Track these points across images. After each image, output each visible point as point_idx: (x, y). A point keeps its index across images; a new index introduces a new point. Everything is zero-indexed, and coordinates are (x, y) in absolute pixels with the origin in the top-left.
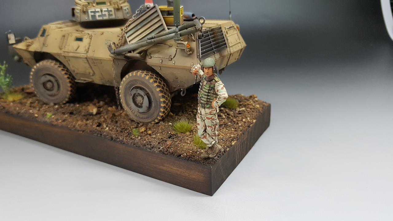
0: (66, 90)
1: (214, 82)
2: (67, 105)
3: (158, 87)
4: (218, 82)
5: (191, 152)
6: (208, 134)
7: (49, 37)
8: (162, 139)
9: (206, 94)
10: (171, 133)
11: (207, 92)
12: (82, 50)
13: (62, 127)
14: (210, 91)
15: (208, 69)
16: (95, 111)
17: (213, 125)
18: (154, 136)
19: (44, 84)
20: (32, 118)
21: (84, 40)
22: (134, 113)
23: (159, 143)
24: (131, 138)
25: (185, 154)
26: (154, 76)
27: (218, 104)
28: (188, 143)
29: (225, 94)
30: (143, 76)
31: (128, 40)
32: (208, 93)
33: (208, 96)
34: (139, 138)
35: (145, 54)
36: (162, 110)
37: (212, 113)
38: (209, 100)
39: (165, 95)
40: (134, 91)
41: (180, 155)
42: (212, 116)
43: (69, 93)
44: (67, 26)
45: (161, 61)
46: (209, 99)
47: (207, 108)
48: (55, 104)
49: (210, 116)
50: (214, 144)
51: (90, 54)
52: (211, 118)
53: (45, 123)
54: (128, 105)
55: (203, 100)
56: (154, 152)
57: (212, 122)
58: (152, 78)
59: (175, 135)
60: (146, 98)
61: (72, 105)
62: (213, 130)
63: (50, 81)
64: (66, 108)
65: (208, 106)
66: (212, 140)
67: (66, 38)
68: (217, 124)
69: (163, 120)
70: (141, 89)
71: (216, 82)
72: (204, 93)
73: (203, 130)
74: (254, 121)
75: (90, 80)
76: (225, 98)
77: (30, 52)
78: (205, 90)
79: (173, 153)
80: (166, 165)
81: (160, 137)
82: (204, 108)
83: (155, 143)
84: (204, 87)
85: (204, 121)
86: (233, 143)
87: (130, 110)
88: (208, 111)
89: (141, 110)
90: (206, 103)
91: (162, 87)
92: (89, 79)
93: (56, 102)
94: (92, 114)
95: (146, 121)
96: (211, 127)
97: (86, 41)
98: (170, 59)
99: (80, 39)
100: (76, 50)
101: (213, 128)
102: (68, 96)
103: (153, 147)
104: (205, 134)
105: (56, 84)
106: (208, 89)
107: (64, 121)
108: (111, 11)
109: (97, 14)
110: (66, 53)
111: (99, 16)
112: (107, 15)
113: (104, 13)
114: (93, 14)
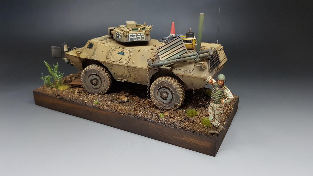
1: (224, 89)
2: (106, 95)
3: (179, 88)
4: (226, 89)
5: (202, 129)
6: (216, 119)
7: (97, 49)
8: (181, 120)
9: (219, 95)
11: (219, 94)
12: (124, 61)
14: (221, 94)
15: (221, 81)
16: (126, 99)
17: (220, 114)
18: (176, 119)
19: (91, 81)
20: (83, 103)
21: (125, 54)
22: (159, 104)
23: (179, 123)
25: (198, 131)
27: (227, 102)
29: (232, 96)
30: (169, 81)
31: (160, 57)
32: (220, 95)
33: (220, 96)
34: (165, 119)
35: (172, 66)
36: (181, 102)
37: (221, 107)
38: (219, 99)
39: (183, 93)
40: (162, 90)
41: (195, 131)
42: (220, 108)
43: (108, 87)
45: (184, 72)
46: (220, 98)
47: (218, 104)
48: (98, 94)
49: (219, 109)
50: (219, 125)
51: (130, 64)
52: (220, 110)
54: (155, 98)
55: (216, 99)
56: (177, 129)
57: (220, 112)
58: (176, 82)
60: (170, 95)
63: (96, 79)
64: (106, 97)
65: (219, 102)
66: (218, 123)
67: (110, 51)
68: (222, 113)
69: (180, 108)
70: (166, 88)
71: (225, 88)
72: (217, 95)
73: (213, 117)
74: (232, 108)
75: (126, 80)
76: (232, 99)
78: (218, 93)
79: (190, 130)
82: (216, 104)
83: (177, 123)
84: (217, 91)
85: (214, 111)
86: (224, 124)
87: (157, 101)
88: (218, 105)
89: (165, 102)
90: (218, 100)
91: (182, 88)
94: (124, 102)
95: (168, 108)
96: (219, 115)
97: (127, 55)
98: (190, 71)
99: (122, 53)
100: (120, 60)
102: (107, 89)
103: (175, 126)
104: (214, 119)
105: (100, 81)
106: (220, 92)
107: (108, 106)
108: (143, 35)
109: (134, 37)
110: (112, 62)
111: (135, 39)
112: (140, 38)
113: (138, 37)
114: (131, 37)
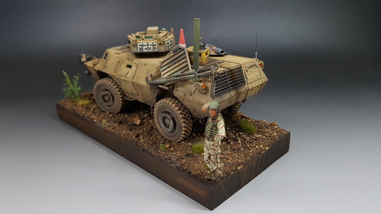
0: (118, 104)
1: (217, 121)
2: (119, 114)
3: (181, 114)
4: (220, 122)
5: (199, 172)
6: (212, 161)
7: (108, 61)
8: (180, 156)
9: (210, 129)
10: (188, 152)
11: (210, 128)
12: (130, 75)
13: (112, 133)
14: (213, 128)
15: (212, 111)
16: (138, 122)
17: (215, 155)
18: (174, 153)
19: (103, 97)
20: (91, 122)
21: (132, 67)
22: (163, 131)
23: (177, 160)
24: (158, 152)
25: (194, 173)
26: (179, 105)
27: (217, 140)
28: (199, 163)
29: (222, 133)
30: (170, 104)
31: (162, 74)
32: (212, 129)
33: (211, 131)
34: (164, 152)
35: (173, 86)
36: (184, 133)
37: (214, 145)
38: (212, 135)
39: (186, 121)
40: (163, 115)
41: (191, 173)
42: (214, 147)
43: (121, 106)
44: (124, 52)
45: (184, 95)
46: (212, 133)
47: (210, 140)
48: (110, 113)
49: (213, 147)
50: (215, 170)
51: (135, 80)
52: (214, 149)
53: (101, 127)
54: (159, 124)
55: (207, 134)
56: (172, 167)
57: (214, 152)
58: (178, 106)
59: (192, 155)
60: (171, 121)
61: (122, 115)
62: (215, 158)
63: (107, 95)
64: (118, 117)
65: (211, 139)
66: (214, 166)
67: (120, 63)
68: (218, 154)
69: (185, 140)
70: (169, 113)
71: (218, 121)
72: (209, 129)
73: (207, 157)
74: (267, 148)
75: (136, 99)
76: (222, 136)
77: (95, 70)
78: (209, 126)
79: (185, 170)
80: (179, 178)
81: (179, 155)
82: (209, 140)
83: (174, 159)
84: (209, 123)
85: (209, 150)
86: (239, 168)
87: (161, 128)
88: (211, 143)
89: (168, 130)
90: (210, 136)
91: (185, 114)
92: (135, 97)
93: (111, 111)
94: (136, 125)
95: (171, 139)
96: (213, 155)
97: (134, 68)
98: (190, 94)
99: (129, 66)
100: (126, 75)
101: (215, 157)
102: (120, 108)
103: (172, 163)
104: (209, 161)
105: (111, 98)
106: (212, 126)
107: (114, 128)
108: (155, 45)
109: (144, 47)
110: (119, 76)
111: (146, 49)
112: (152, 48)
113: (149, 47)
114: (141, 47)
